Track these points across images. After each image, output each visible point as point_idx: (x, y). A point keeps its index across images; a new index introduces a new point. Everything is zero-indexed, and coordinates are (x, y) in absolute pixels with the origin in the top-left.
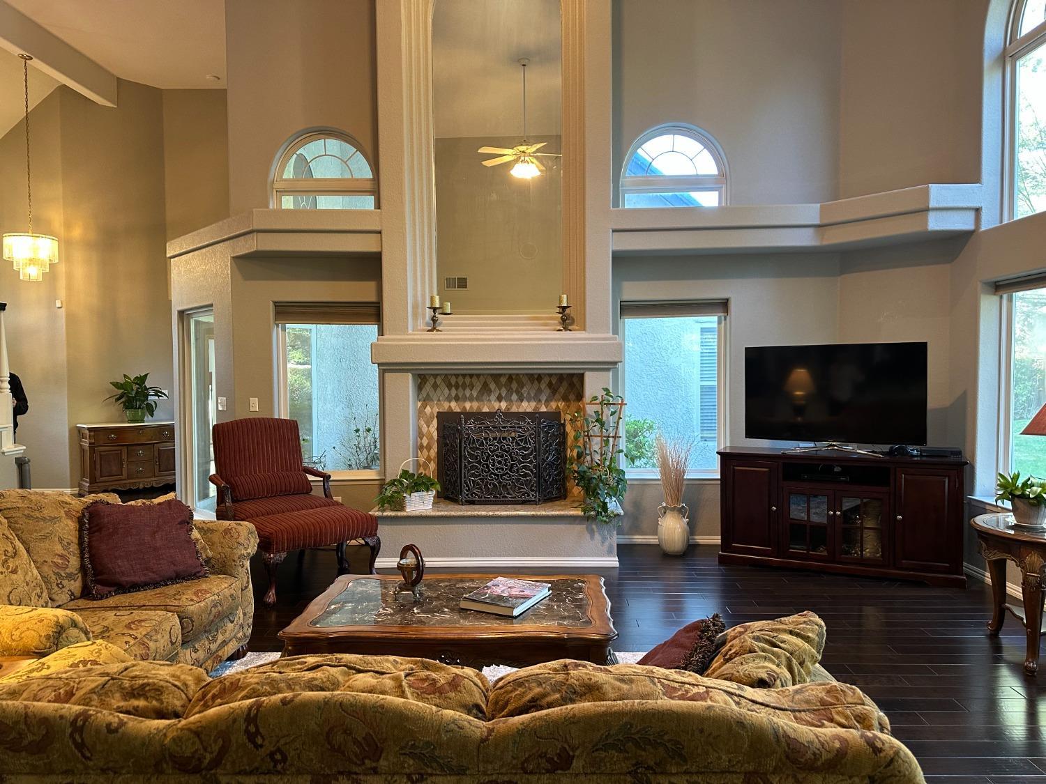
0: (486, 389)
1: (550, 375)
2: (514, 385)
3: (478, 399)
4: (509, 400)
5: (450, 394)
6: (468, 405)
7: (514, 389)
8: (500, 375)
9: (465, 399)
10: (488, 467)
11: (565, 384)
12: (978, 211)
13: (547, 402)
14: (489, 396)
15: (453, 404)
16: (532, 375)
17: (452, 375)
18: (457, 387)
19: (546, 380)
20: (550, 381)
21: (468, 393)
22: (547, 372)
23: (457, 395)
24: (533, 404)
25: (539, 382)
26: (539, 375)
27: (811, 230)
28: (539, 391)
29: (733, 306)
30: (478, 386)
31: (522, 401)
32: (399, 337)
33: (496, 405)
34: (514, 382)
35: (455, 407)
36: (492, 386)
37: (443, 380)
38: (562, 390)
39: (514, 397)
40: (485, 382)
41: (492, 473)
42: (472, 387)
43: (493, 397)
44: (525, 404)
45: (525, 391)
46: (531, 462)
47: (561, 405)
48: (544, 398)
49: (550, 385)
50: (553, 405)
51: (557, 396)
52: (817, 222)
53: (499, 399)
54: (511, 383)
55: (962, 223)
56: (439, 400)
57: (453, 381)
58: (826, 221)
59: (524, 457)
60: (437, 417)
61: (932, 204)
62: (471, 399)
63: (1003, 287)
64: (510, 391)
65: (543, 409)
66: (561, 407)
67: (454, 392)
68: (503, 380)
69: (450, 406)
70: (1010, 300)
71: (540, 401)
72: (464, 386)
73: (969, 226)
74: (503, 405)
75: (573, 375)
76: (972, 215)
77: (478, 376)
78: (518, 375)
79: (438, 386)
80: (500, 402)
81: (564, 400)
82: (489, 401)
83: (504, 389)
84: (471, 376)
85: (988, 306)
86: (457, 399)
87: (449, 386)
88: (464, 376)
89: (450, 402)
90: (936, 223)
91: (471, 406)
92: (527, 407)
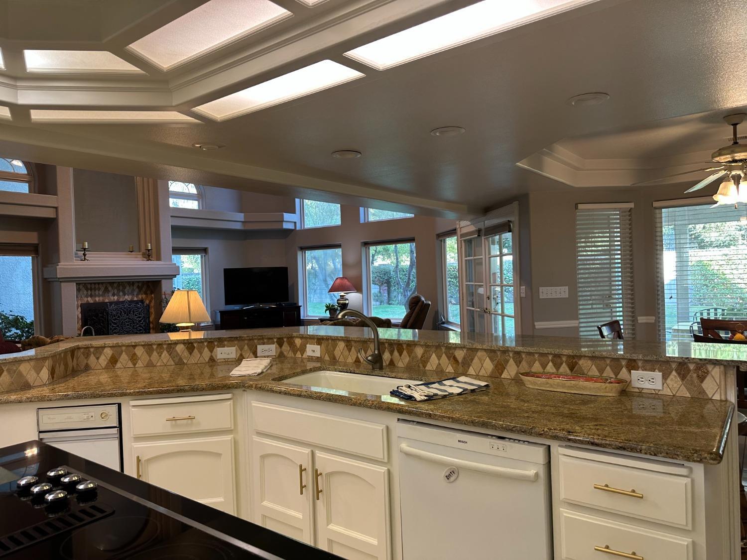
0: (106, 290)
1: (138, 282)
2: (121, 288)
3: (102, 296)
4: (118, 295)
5: (87, 294)
6: (97, 299)
7: (121, 290)
8: (114, 283)
9: (95, 296)
10: (122, 328)
11: (145, 286)
12: (295, 223)
13: (137, 295)
14: (108, 293)
15: (89, 299)
16: (129, 282)
17: (88, 283)
18: (91, 290)
19: (136, 285)
20: (138, 285)
21: (97, 292)
22: (136, 280)
23: (91, 294)
24: (130, 297)
25: (133, 286)
26: (133, 282)
27: (240, 223)
28: (133, 290)
29: (209, 251)
30: (103, 289)
31: (125, 295)
32: (68, 264)
33: (112, 298)
34: (121, 286)
35: (90, 300)
36: (110, 288)
37: (84, 286)
38: (144, 289)
39: (121, 294)
40: (106, 287)
41: (125, 331)
42: (99, 289)
43: (110, 294)
44: (126, 297)
45: (126, 291)
46: (142, 323)
47: (144, 296)
48: (135, 293)
49: (138, 287)
50: (140, 296)
51: (142, 292)
52: (243, 220)
53: (114, 295)
54: (119, 287)
55: (291, 227)
56: (81, 297)
57: (89, 286)
58: (246, 221)
59: (140, 321)
60: (81, 306)
61: (285, 220)
62: (99, 296)
63: (304, 249)
64: (119, 290)
65: (135, 299)
66: (144, 297)
67: (89, 292)
68: (115, 285)
69: (88, 300)
70: (305, 253)
71: (134, 295)
72: (95, 289)
73: (293, 228)
74: (116, 298)
75: (149, 282)
76: (293, 224)
77: (102, 283)
78: (122, 282)
79: (80, 290)
80: (114, 296)
81: (145, 294)
82: (109, 296)
83: (116, 290)
84: (99, 284)
85: (299, 254)
86: (91, 296)
87: (87, 289)
88: (95, 283)
89: (87, 297)
90: (286, 226)
91: (99, 299)
92: (128, 298)
